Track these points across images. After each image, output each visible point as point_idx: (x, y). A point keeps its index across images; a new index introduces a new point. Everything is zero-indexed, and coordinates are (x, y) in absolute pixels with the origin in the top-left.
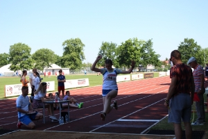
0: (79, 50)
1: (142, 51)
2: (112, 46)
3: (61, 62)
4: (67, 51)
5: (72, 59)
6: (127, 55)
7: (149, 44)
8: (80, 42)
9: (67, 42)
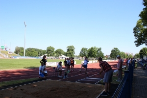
0: (73, 50)
1: (97, 52)
2: (86, 49)
3: (66, 54)
4: (68, 50)
5: (70, 53)
6: (91, 53)
7: (100, 49)
8: (73, 47)
9: (69, 47)
